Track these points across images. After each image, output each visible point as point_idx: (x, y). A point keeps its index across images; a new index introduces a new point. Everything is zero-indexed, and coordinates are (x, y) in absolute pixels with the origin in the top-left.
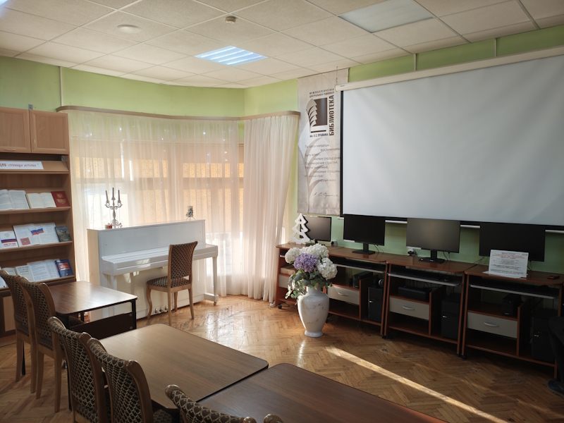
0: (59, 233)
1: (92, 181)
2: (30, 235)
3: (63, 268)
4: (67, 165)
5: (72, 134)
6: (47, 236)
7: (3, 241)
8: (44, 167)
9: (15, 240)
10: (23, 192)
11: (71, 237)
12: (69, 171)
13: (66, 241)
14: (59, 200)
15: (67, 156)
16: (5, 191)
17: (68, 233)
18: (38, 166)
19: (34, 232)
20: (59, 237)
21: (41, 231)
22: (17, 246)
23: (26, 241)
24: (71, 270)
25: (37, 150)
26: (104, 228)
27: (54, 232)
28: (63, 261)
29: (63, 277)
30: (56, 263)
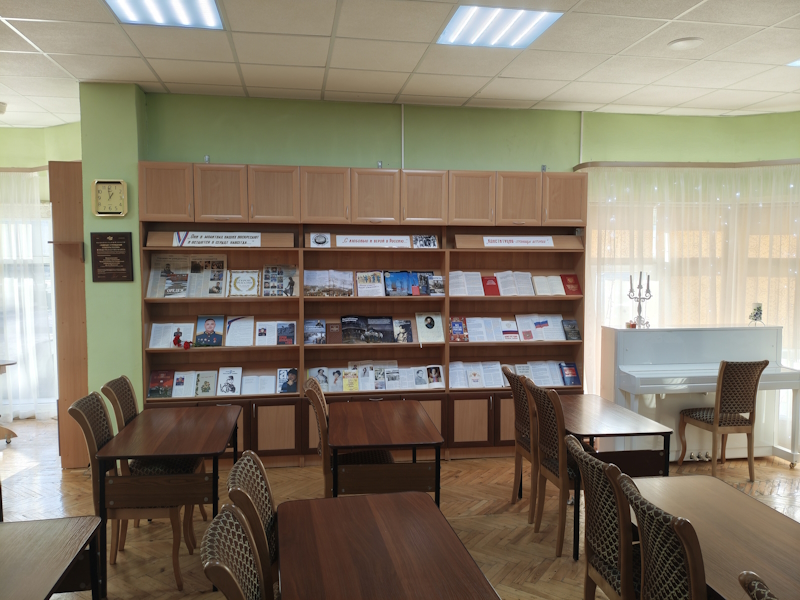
0: (567, 328)
1: (612, 261)
2: (532, 328)
3: (568, 373)
4: (583, 240)
5: (590, 199)
6: (552, 331)
7: (505, 332)
8: (554, 243)
9: (517, 332)
10: (529, 274)
11: (580, 334)
12: (584, 249)
13: (574, 340)
14: (569, 286)
15: (583, 228)
16: (510, 272)
17: (577, 329)
18: (547, 242)
19: (538, 325)
20: (566, 333)
21: (545, 323)
22: (517, 340)
23: (528, 334)
24: (578, 378)
25: (549, 222)
26: (624, 327)
27: (560, 327)
28: (568, 365)
29: (568, 386)
30: (561, 367)
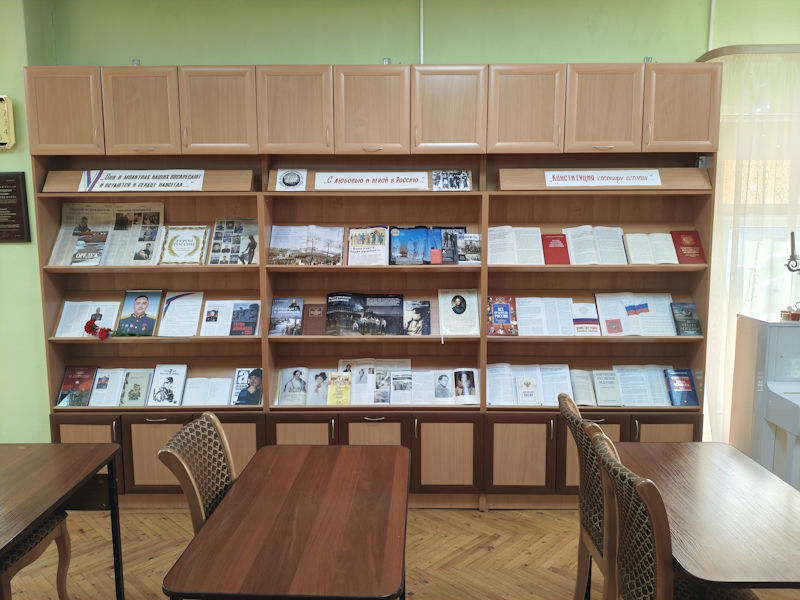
0: (680, 316)
1: (759, 210)
2: (622, 315)
3: (679, 385)
4: (710, 175)
5: (725, 111)
6: (655, 320)
7: (577, 321)
8: (662, 180)
9: (596, 321)
10: (619, 231)
11: (700, 326)
12: (713, 189)
13: (690, 335)
14: (684, 249)
15: (711, 155)
16: (588, 228)
17: (695, 317)
18: (650, 179)
19: (632, 310)
20: (677, 324)
21: (644, 308)
22: (597, 334)
23: (614, 325)
24: (695, 394)
25: (654, 145)
27: (668, 314)
28: (679, 372)
29: (678, 404)
30: (666, 375)
